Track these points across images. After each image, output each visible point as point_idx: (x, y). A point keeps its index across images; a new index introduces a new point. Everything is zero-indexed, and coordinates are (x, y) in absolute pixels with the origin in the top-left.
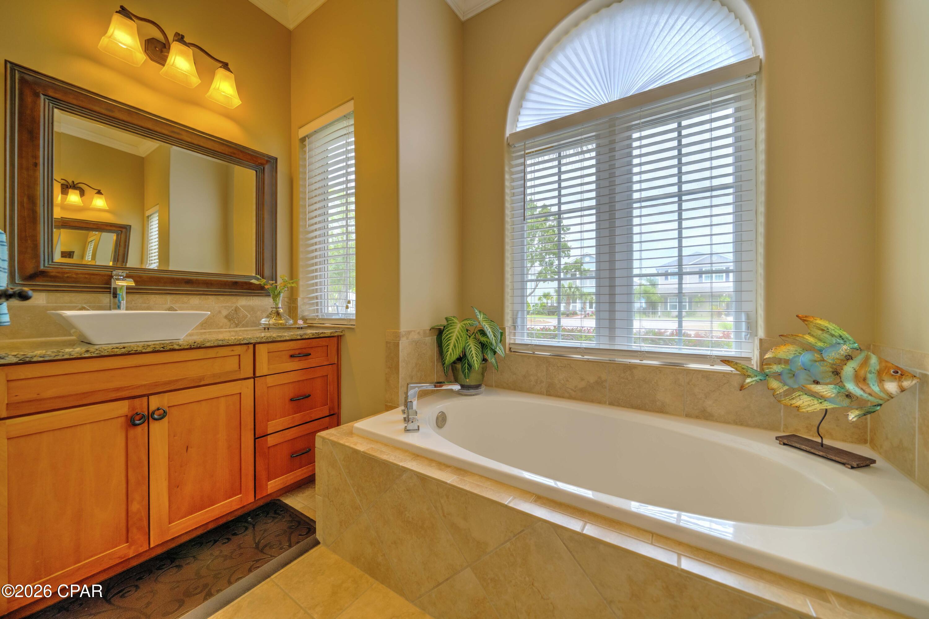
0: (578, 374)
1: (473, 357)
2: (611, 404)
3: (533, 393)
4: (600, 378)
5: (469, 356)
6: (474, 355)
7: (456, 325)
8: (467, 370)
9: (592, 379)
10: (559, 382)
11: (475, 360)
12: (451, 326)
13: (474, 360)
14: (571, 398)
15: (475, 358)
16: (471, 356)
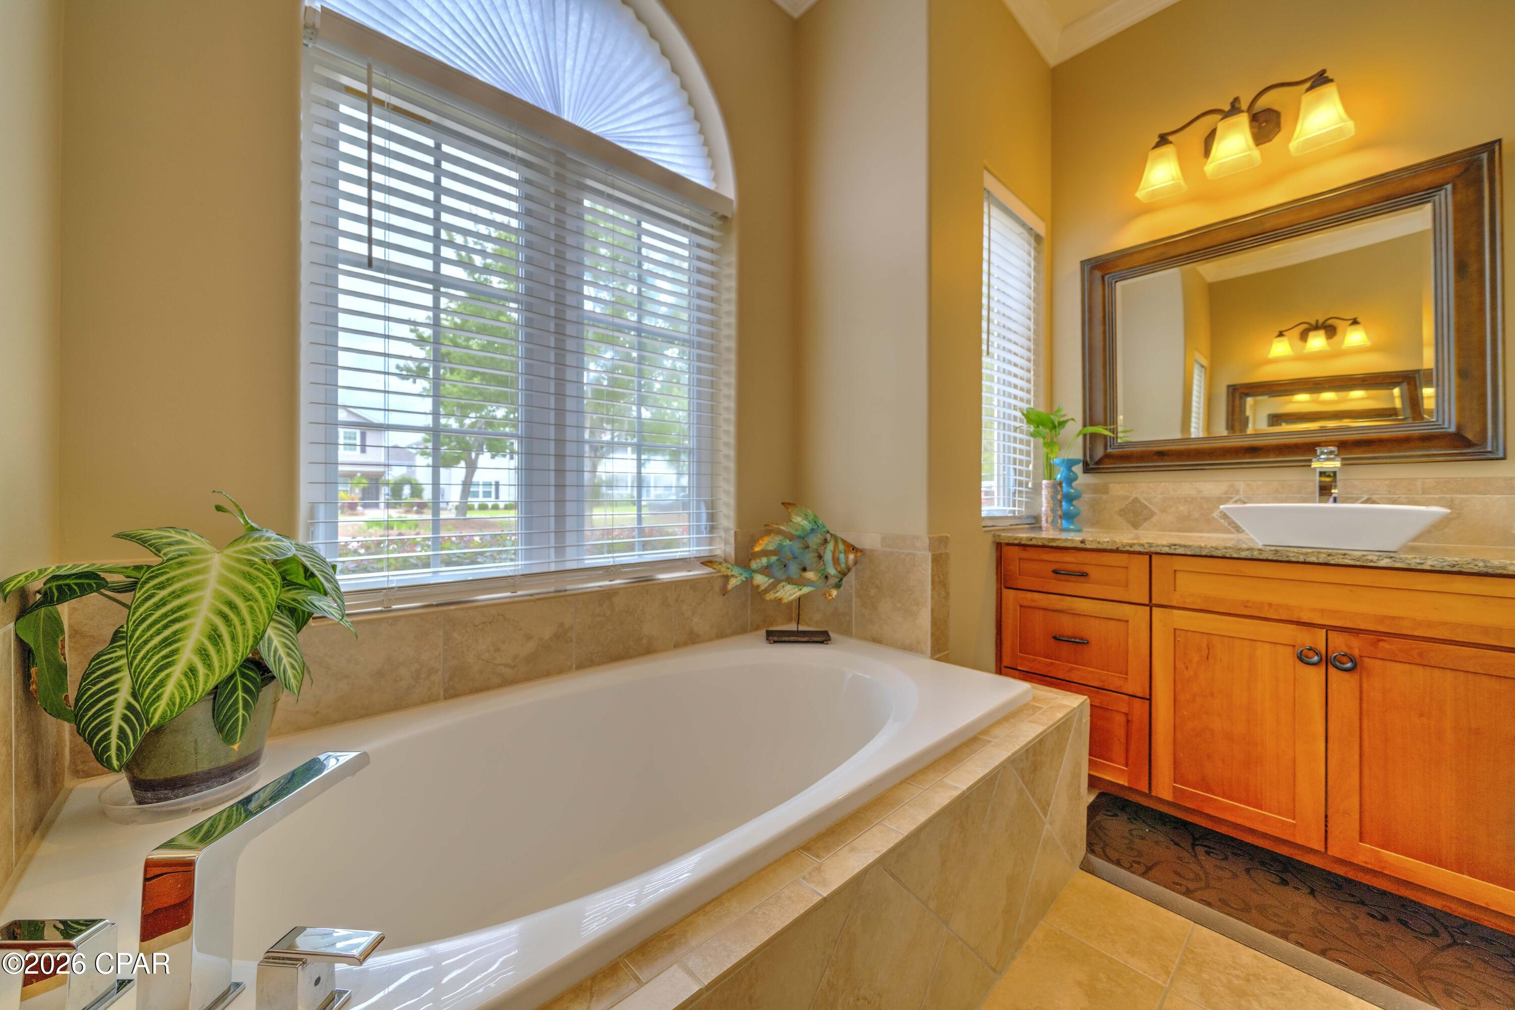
0: (520, 630)
1: (280, 660)
2: (581, 666)
3: (407, 707)
4: (561, 625)
5: (269, 655)
6: (281, 652)
7: (207, 560)
8: (241, 712)
9: (547, 633)
10: (479, 659)
11: (288, 667)
12: (182, 564)
13: (285, 665)
14: (506, 682)
15: (286, 660)
16: (274, 656)
